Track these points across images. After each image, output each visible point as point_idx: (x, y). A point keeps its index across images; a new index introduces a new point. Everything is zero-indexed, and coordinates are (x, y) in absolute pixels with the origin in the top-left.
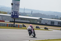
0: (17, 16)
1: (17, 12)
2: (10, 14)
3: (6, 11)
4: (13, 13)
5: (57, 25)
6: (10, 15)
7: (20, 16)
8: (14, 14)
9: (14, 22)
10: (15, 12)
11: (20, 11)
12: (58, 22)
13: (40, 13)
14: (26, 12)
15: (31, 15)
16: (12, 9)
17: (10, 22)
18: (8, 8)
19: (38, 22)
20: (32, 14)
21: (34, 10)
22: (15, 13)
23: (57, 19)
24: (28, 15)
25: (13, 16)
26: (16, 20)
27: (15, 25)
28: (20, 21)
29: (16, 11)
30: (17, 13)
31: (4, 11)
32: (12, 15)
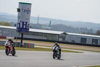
0: (27, 30)
1: (26, 23)
2: (15, 26)
3: (9, 22)
4: (20, 24)
5: (91, 44)
6: (15, 28)
7: (31, 30)
8: (21, 27)
9: (22, 39)
10: (23, 22)
11: (32, 21)
12: (93, 39)
13: (63, 24)
14: (41, 22)
15: (49, 28)
16: (19, 17)
17: (15, 38)
18: (11, 16)
19: (61, 40)
20: (50, 25)
21: (54, 20)
22: (23, 25)
23: (92, 34)
24: (43, 27)
25: (20, 30)
26: (24, 36)
27: (23, 44)
28: (31, 37)
29: (25, 21)
30: (26, 25)
31: (5, 21)
32: (19, 28)
